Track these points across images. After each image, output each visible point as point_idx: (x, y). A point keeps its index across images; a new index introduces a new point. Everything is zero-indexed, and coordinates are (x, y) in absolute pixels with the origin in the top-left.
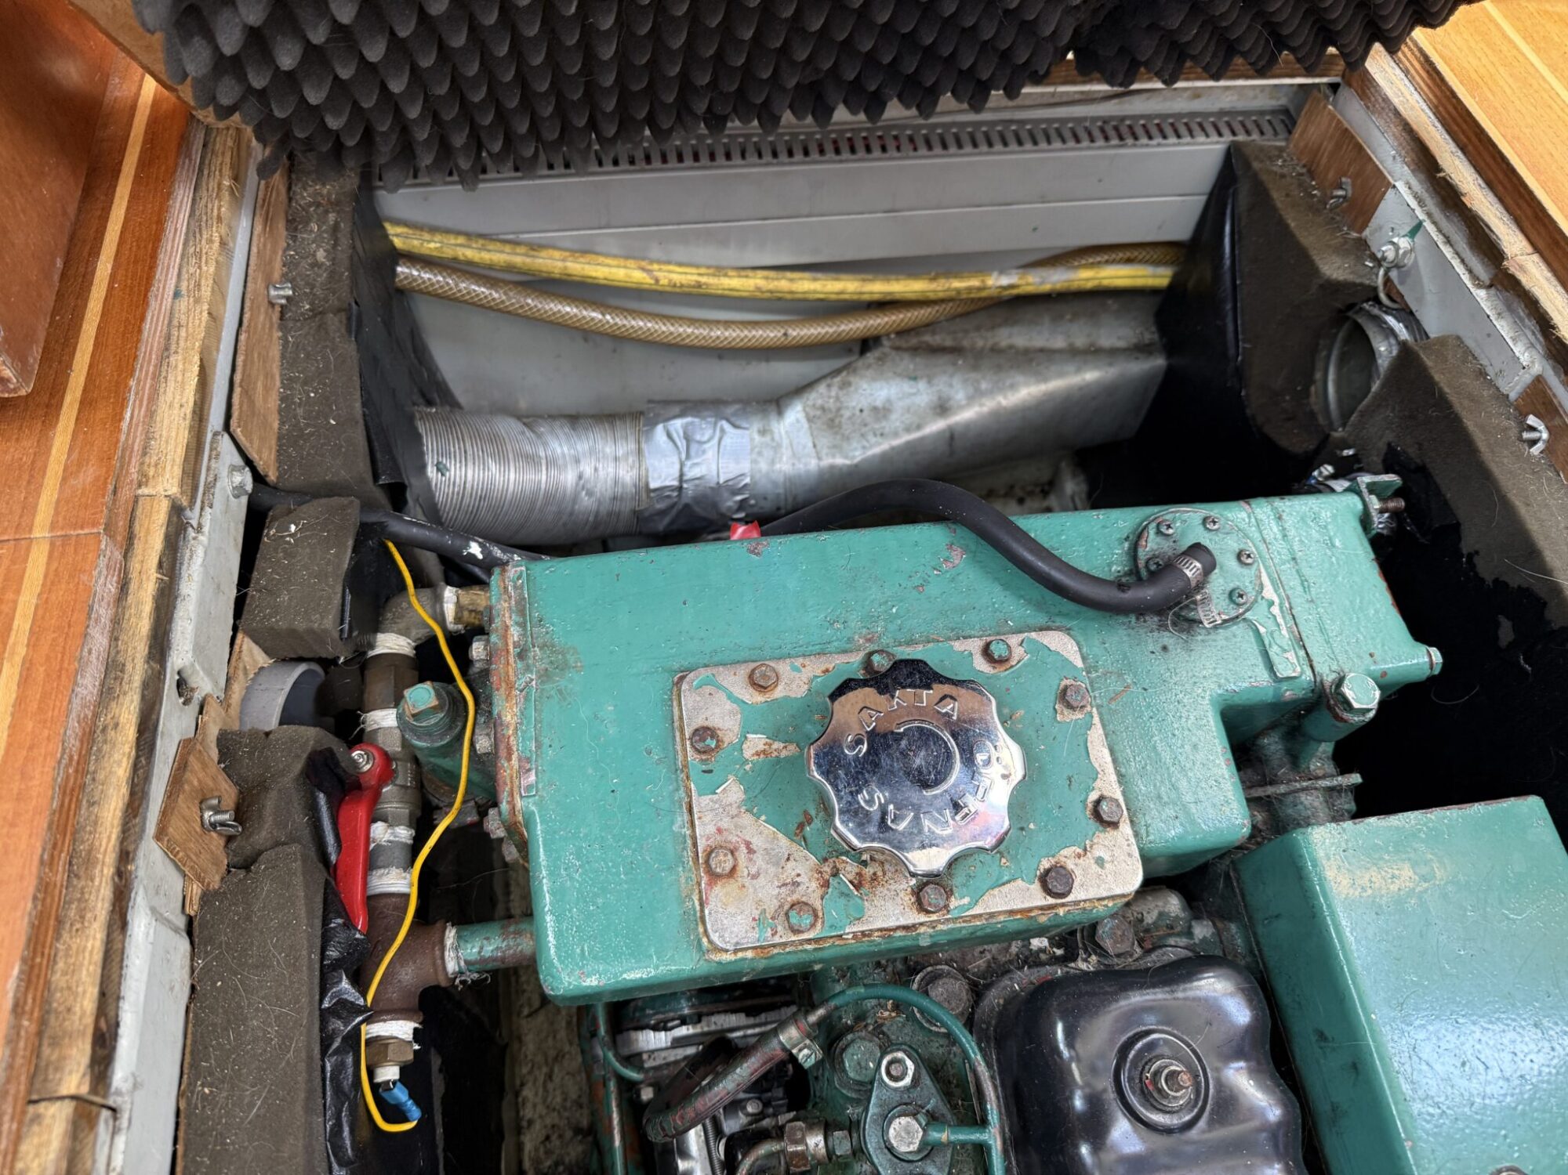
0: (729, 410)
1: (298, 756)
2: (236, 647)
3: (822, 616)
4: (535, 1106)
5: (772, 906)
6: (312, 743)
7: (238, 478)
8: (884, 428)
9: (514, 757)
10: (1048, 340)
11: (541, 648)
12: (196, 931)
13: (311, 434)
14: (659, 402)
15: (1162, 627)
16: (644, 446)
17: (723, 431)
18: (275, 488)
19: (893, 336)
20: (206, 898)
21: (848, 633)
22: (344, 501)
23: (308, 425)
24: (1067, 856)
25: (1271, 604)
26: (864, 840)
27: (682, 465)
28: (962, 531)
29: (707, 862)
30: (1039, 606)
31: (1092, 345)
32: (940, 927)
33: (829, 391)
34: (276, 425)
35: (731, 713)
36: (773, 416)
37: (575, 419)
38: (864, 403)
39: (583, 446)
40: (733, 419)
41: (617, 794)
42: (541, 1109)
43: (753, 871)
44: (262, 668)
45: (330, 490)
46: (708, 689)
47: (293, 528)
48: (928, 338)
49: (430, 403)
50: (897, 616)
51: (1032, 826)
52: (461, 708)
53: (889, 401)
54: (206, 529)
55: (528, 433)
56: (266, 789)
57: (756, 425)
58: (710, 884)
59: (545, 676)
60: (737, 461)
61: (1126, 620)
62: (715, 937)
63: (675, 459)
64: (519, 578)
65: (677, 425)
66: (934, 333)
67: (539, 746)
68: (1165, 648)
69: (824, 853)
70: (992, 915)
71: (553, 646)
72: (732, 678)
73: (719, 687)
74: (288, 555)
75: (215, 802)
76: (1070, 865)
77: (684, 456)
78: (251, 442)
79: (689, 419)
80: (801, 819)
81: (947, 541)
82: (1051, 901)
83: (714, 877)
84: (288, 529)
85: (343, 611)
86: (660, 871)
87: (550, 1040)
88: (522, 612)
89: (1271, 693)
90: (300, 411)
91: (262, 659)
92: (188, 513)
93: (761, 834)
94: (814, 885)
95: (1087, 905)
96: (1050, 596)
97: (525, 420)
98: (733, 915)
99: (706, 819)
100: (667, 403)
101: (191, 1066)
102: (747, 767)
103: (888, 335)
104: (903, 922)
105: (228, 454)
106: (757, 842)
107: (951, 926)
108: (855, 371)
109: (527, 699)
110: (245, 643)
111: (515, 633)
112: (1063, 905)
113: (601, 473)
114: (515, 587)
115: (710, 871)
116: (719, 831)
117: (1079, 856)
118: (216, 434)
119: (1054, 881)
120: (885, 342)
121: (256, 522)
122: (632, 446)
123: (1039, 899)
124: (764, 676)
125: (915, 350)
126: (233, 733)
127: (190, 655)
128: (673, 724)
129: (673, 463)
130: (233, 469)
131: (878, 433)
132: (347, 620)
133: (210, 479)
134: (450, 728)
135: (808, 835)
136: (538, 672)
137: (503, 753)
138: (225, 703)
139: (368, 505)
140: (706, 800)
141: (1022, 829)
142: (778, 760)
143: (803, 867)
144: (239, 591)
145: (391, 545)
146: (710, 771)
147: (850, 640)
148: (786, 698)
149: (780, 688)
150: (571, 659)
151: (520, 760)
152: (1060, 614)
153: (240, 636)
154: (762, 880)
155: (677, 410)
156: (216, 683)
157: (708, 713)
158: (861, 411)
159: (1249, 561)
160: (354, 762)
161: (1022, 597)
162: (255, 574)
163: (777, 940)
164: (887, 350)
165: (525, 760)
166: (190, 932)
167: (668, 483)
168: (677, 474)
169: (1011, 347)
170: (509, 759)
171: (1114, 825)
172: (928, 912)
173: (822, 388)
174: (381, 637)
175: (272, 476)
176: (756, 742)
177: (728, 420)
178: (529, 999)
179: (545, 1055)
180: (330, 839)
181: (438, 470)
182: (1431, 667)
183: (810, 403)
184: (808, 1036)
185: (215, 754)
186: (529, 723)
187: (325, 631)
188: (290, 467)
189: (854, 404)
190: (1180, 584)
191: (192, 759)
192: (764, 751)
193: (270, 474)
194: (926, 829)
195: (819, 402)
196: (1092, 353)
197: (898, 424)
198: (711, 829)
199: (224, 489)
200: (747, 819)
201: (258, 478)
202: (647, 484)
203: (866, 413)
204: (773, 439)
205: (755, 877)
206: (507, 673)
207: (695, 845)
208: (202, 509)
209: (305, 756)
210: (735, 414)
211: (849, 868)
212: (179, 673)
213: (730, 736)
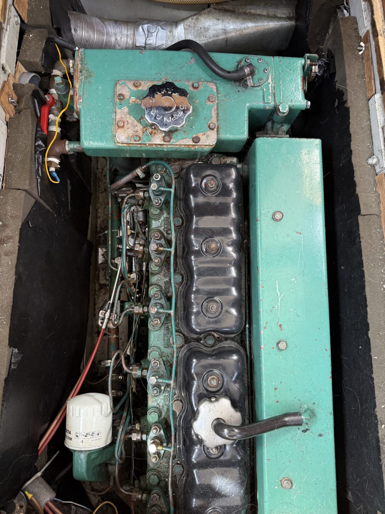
0: (162, 23)
1: (31, 91)
2: (17, 65)
3: (155, 72)
4: (101, 213)
5: (131, 135)
6: (34, 88)
7: (16, 19)
8: (206, 34)
9: (78, 96)
10: (261, 11)
11: (86, 71)
12: (8, 124)
13: (36, 10)
14: (142, 19)
15: (240, 86)
16: (136, 32)
17: (158, 29)
18: (27, 25)
19: (214, 4)
20: (10, 118)
21: (161, 77)
22: (43, 30)
23: (35, 8)
24: (200, 135)
25: (269, 83)
26: (151, 121)
27: (146, 39)
28: (196, 55)
29: (118, 123)
30: (211, 76)
31: (275, 15)
32: (169, 146)
33: (192, 20)
34: (27, 7)
35: (128, 92)
36: (174, 27)
37: (117, 22)
38: (202, 26)
39: (118, 30)
40: (162, 26)
41: (100, 107)
42: (102, 214)
43: (128, 127)
44: (24, 72)
45: (40, 27)
46: (123, 85)
47: (31, 35)
48: (225, 6)
49: (74, 10)
50: (173, 74)
51: (194, 127)
52: (68, 85)
53: (209, 26)
54: (8, 30)
55: (102, 23)
56: (23, 97)
57: (169, 29)
58: (118, 128)
59: (86, 78)
60: (162, 40)
61: (231, 83)
62: (118, 139)
63: (144, 37)
64: (82, 52)
65: (146, 26)
66: (227, 5)
67: (83, 94)
68: (239, 91)
69: (144, 126)
70: (180, 145)
71: (89, 71)
72: (129, 83)
73: (127, 86)
74: (30, 42)
75: (11, 96)
76: (200, 137)
77: (146, 37)
78: (20, 10)
79: (149, 25)
80: (140, 118)
81: (191, 56)
82: (194, 144)
83: (119, 127)
84: (30, 36)
85: (42, 58)
86: (108, 125)
87: (106, 200)
88: (82, 61)
89: (263, 106)
90: (33, 4)
91: (24, 70)
92: (3, 24)
93: (131, 119)
94: (141, 132)
95: (203, 147)
96: (213, 74)
97: (102, 20)
98: (122, 136)
99: (119, 114)
100: (144, 19)
101: (8, 150)
102: (130, 105)
103: (213, 4)
104: (160, 143)
105: (14, 12)
106: (130, 121)
107: (171, 146)
108: (201, 15)
109: (81, 82)
110: (19, 64)
111: (80, 66)
112: (197, 145)
113: (123, 39)
114: (81, 55)
115: (118, 126)
116: (121, 118)
117: (203, 135)
118: (10, 5)
119: (196, 140)
120: (212, 6)
121: (22, 33)
122: (132, 32)
123: (191, 143)
124: (137, 83)
125: (220, 10)
126: (17, 84)
127: (5, 61)
128: (115, 92)
129: (143, 39)
130: (15, 16)
131: (205, 36)
132: (43, 61)
133: (9, 17)
134: (66, 90)
135: (141, 122)
136: (84, 76)
137: (75, 94)
138: (15, 77)
139: (49, 33)
140: (119, 110)
141: (191, 127)
142: (137, 104)
143: (139, 127)
144: (18, 50)
145: (56, 45)
146: (121, 104)
147: (161, 79)
148: (142, 90)
149: (140, 87)
150: (93, 74)
151: (79, 96)
152: (215, 79)
153: (18, 62)
154: (129, 130)
155: (146, 22)
156: (12, 71)
157: (123, 91)
158: (201, 28)
159: (266, 72)
160: (46, 98)
161: (207, 74)
162: (22, 47)
163: (131, 142)
164: (211, 9)
165: (80, 96)
166: (7, 125)
167: (141, 45)
168: (144, 42)
169: (250, 13)
170: (77, 96)
171: (213, 129)
172: (166, 142)
173: (190, 19)
174: (54, 70)
175: (26, 21)
176: (133, 99)
177: (161, 27)
178: (101, 189)
179: (104, 202)
180: (38, 111)
181: (75, 30)
182: (307, 106)
183: (186, 24)
184: (142, 171)
185: (12, 88)
186: (81, 88)
187: (38, 62)
188: (31, 19)
189: (199, 26)
190: (243, 73)
191: (6, 85)
192: (134, 102)
193: (25, 20)
194: (165, 121)
195: (189, 24)
196: (274, 17)
197: (211, 34)
198: (120, 117)
199: (13, 21)
200: (128, 116)
201: (22, 21)
202: (136, 45)
203: (202, 29)
204: (173, 34)
205: (128, 128)
206: (77, 76)
207: (116, 120)
208: (7, 25)
209: (32, 91)
210: (163, 25)
211: (150, 130)
212: (3, 65)
213: (127, 97)
